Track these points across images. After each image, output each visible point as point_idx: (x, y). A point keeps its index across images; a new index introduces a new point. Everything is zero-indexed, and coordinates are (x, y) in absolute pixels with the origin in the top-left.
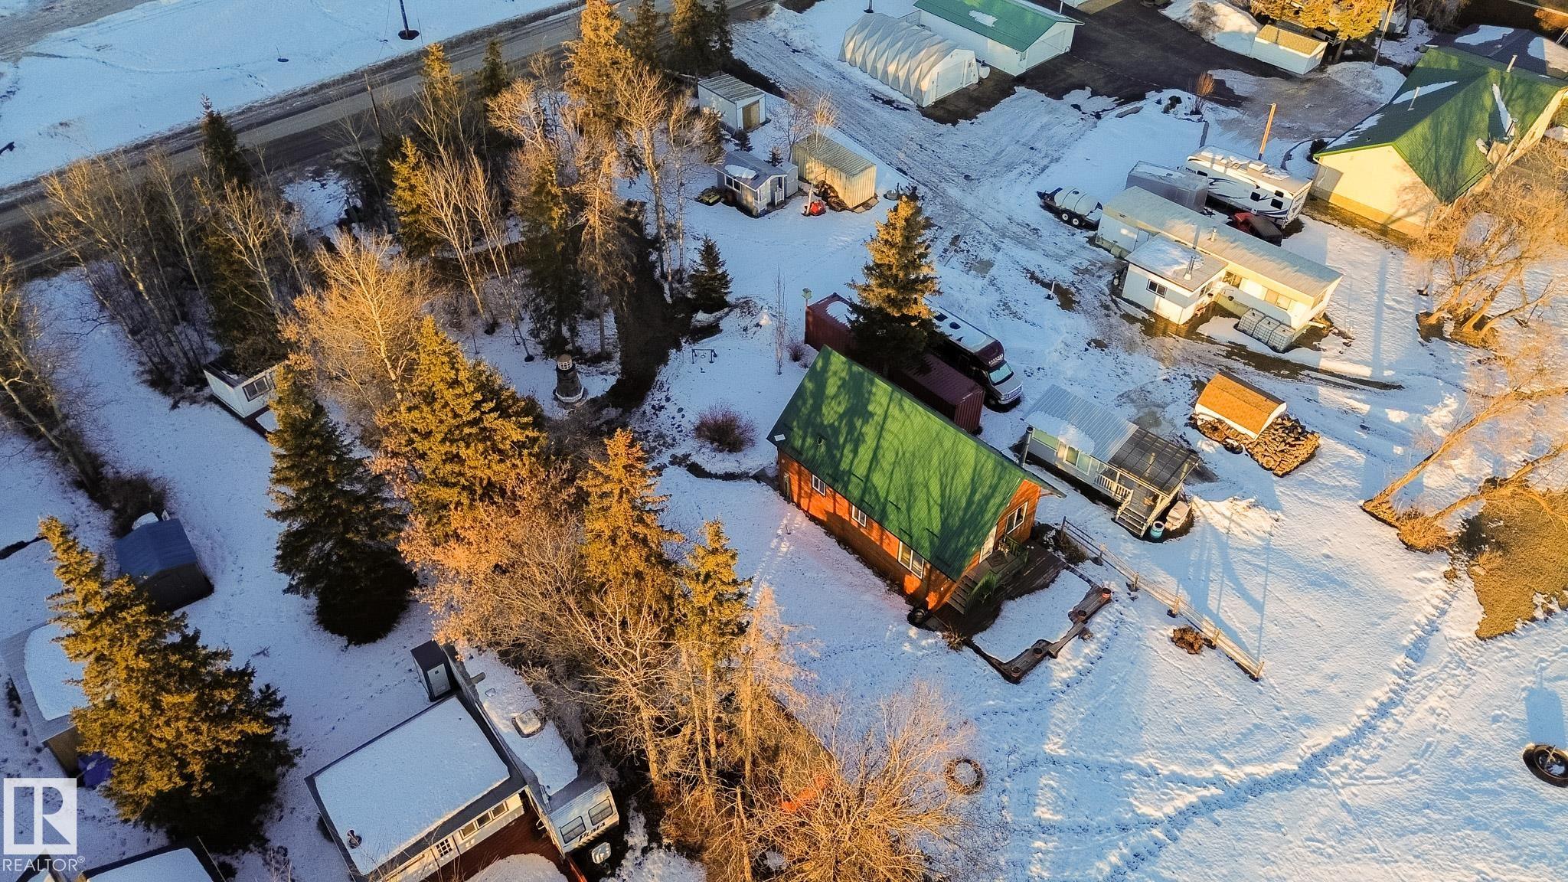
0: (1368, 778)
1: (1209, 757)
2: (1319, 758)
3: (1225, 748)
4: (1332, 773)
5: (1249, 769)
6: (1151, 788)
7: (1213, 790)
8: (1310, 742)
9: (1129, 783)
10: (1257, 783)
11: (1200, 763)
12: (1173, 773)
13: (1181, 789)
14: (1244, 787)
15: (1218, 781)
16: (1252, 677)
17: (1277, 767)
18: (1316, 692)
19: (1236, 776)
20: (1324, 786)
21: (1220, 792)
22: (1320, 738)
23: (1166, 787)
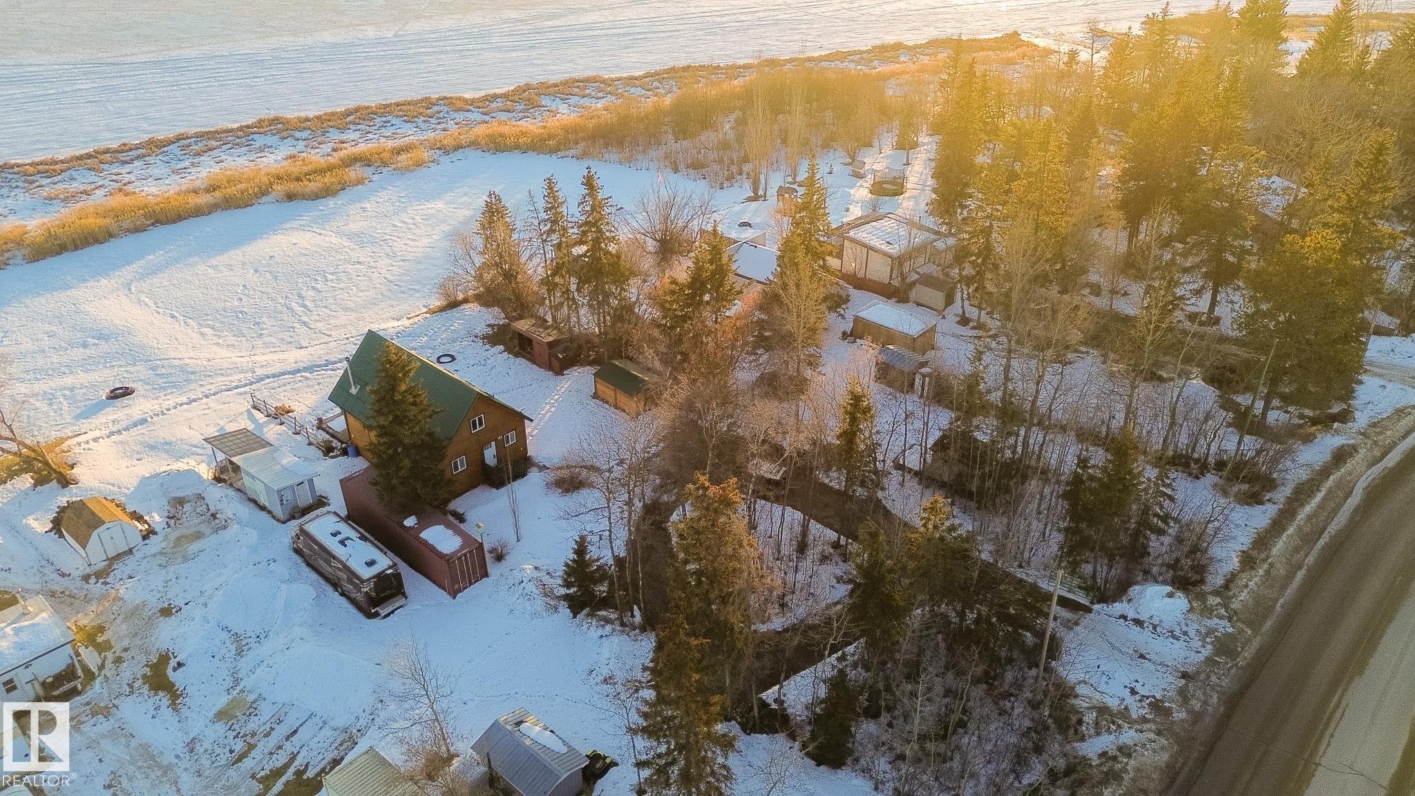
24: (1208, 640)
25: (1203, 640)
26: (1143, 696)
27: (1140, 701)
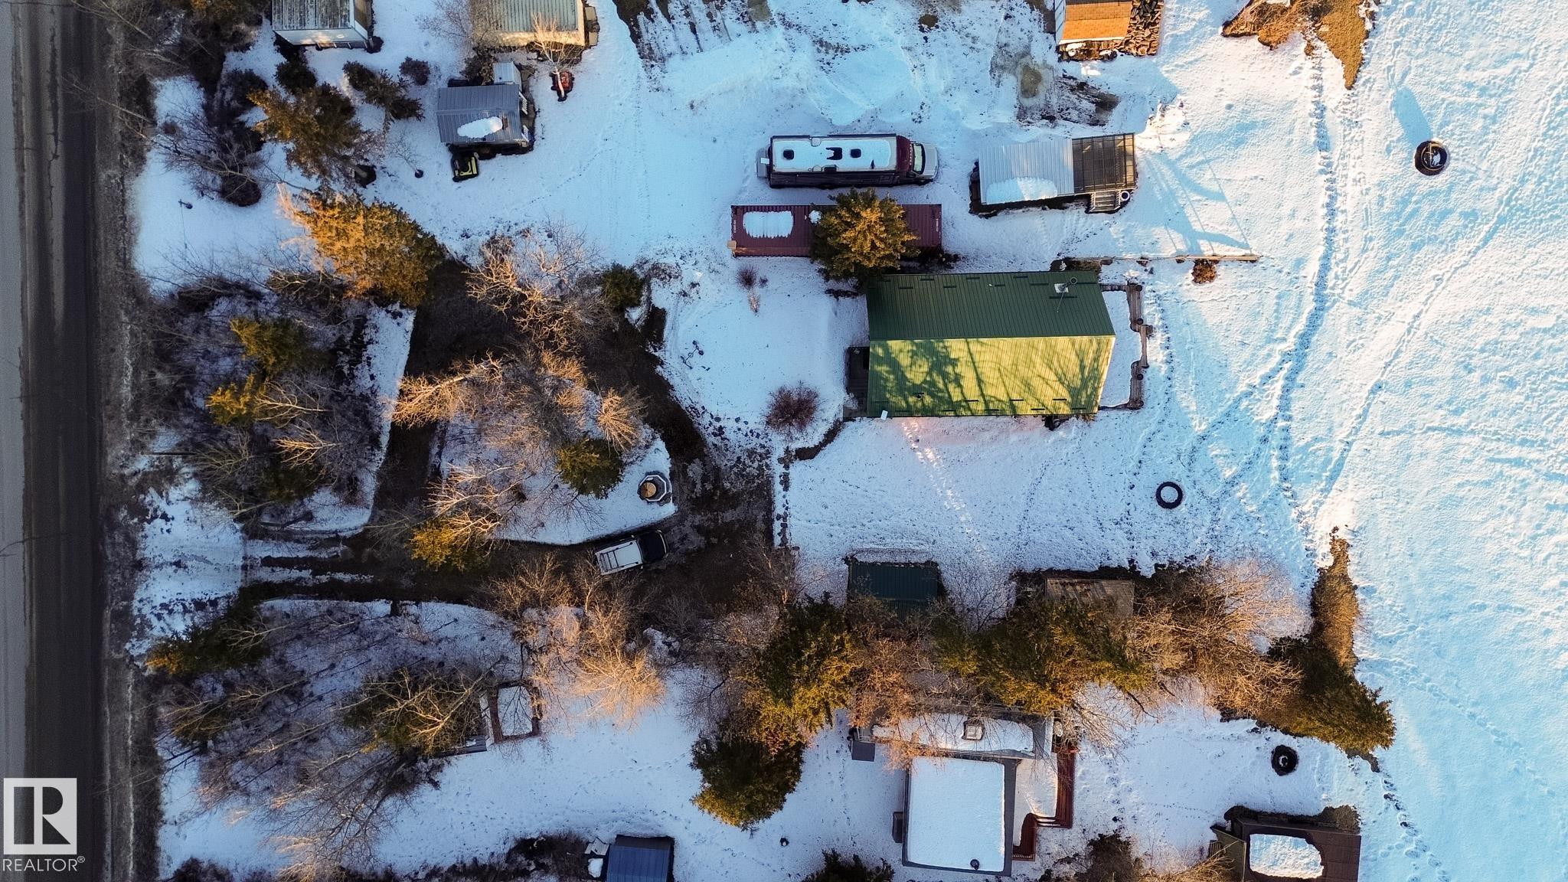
0: (1351, 271)
1: (1271, 346)
2: (1321, 284)
3: (1273, 331)
4: (1332, 288)
5: (1293, 332)
6: (1259, 400)
7: (1287, 366)
8: (1310, 278)
9: (1247, 409)
10: (1302, 336)
11: (1269, 355)
12: (1262, 377)
13: (1272, 383)
14: (1298, 347)
15: (1286, 356)
16: (1253, 262)
17: (1305, 315)
18: (1291, 236)
19: (1290, 344)
20: (1335, 302)
21: (1290, 363)
22: (1312, 268)
23: (1265, 391)
24: (138, 621)
25: (143, 617)
26: (156, 517)
27: (155, 510)
